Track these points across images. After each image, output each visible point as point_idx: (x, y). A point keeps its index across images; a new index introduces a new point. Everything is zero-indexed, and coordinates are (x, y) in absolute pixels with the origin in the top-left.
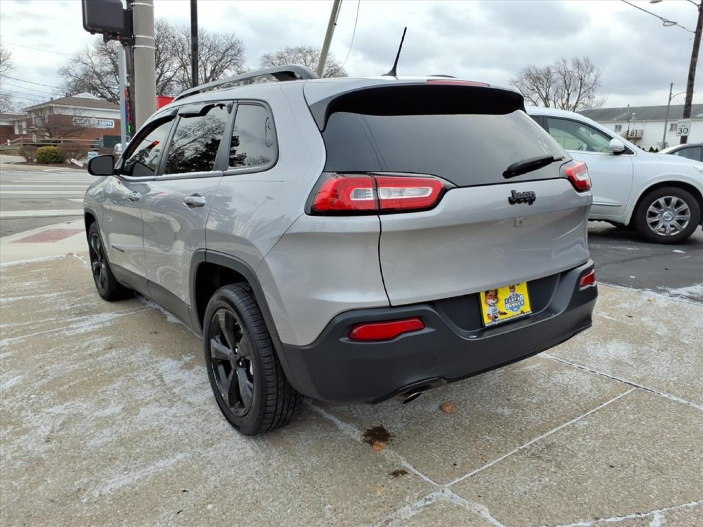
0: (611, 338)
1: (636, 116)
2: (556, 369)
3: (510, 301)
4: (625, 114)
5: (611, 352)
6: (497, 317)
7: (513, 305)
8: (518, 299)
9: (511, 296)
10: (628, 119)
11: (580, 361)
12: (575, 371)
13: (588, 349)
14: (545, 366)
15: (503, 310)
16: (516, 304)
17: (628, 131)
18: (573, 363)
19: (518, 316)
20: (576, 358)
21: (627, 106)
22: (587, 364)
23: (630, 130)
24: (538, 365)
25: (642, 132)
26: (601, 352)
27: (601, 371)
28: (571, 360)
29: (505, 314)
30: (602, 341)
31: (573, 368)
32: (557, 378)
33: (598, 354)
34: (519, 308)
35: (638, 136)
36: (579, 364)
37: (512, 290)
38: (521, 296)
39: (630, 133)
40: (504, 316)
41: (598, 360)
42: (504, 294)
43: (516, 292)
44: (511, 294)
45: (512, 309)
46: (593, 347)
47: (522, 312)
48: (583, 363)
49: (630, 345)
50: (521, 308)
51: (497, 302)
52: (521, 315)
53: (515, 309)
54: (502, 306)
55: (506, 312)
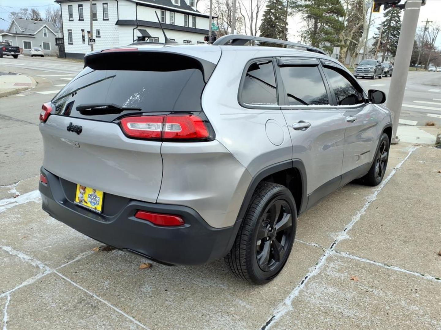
3: (91, 197)
6: (82, 202)
7: (92, 201)
8: (96, 199)
9: (92, 194)
15: (86, 200)
16: (94, 201)
19: (92, 209)
29: (86, 203)
34: (95, 204)
37: (94, 191)
38: (98, 198)
40: (85, 204)
42: (89, 191)
43: (96, 193)
44: (93, 193)
45: (91, 202)
47: (95, 208)
50: (96, 206)
51: (84, 193)
52: (93, 210)
53: (92, 204)
54: (86, 197)
55: (87, 202)
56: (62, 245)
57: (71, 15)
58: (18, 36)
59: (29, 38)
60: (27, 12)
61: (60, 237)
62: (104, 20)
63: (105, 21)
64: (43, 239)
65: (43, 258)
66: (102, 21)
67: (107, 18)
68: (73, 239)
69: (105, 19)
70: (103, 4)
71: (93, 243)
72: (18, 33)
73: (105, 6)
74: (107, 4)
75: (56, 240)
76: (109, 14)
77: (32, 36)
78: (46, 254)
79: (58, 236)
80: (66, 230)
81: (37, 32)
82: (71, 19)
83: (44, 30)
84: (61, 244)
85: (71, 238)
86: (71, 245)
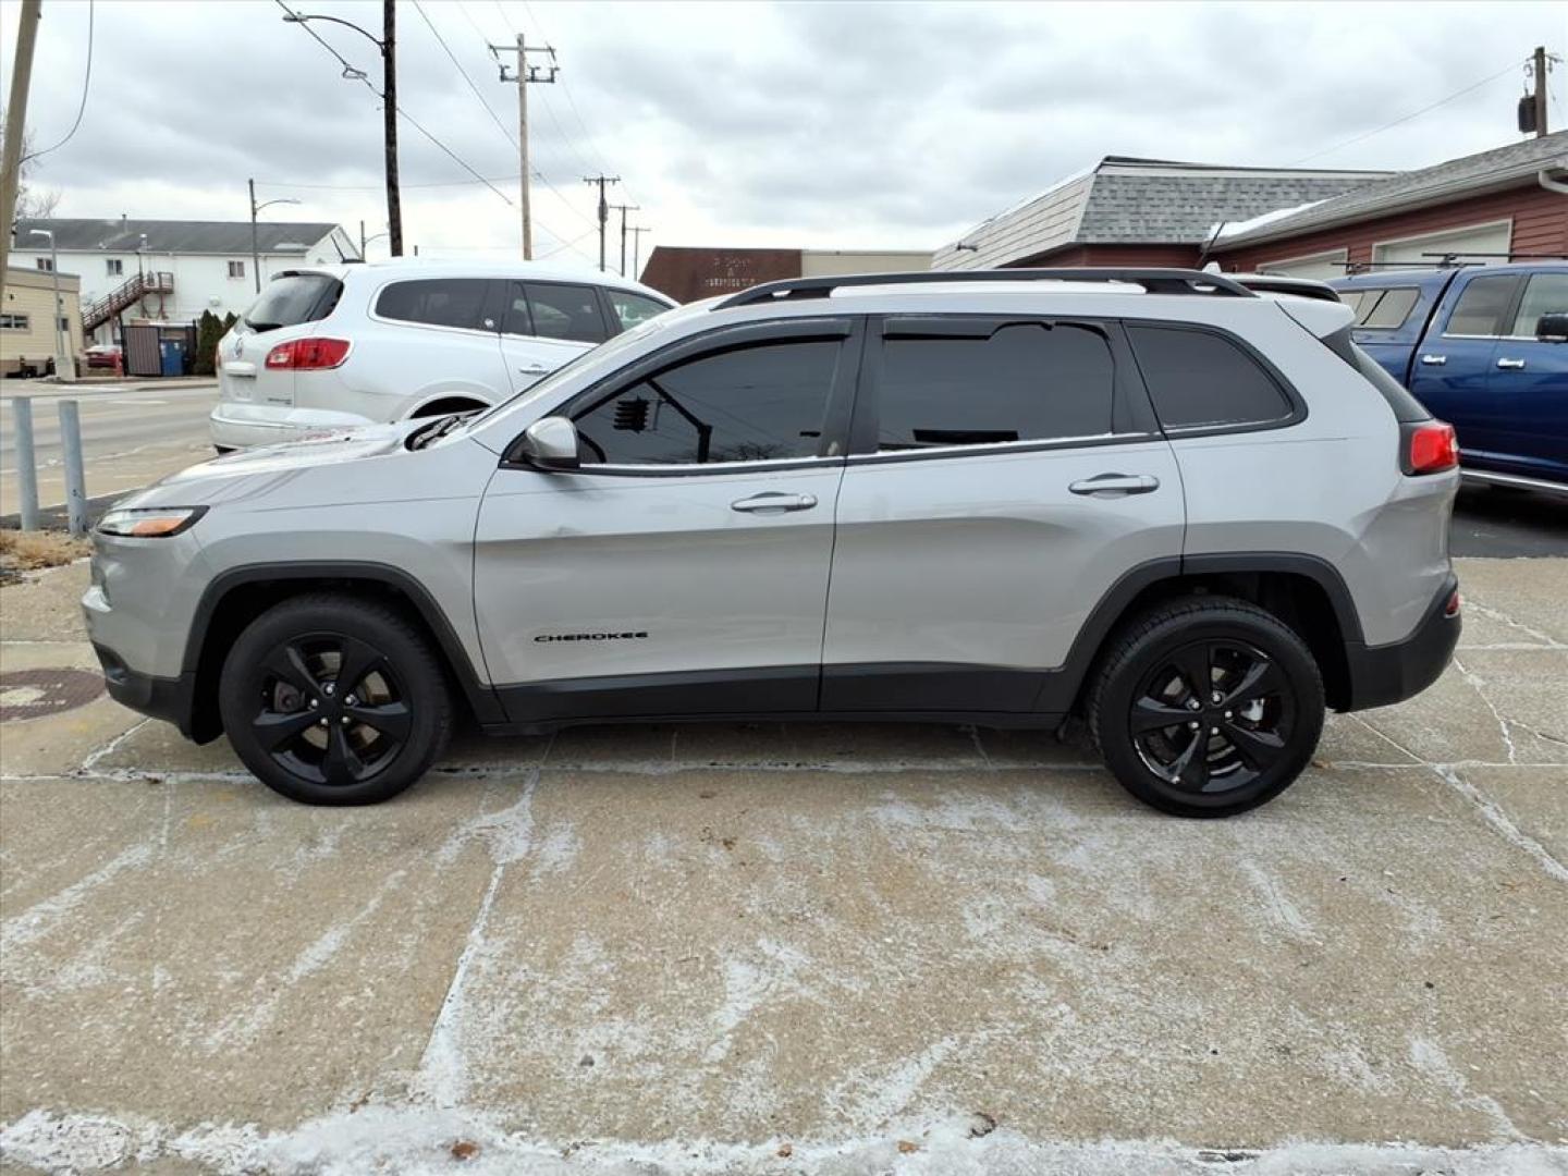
1: (149, 240)
4: (120, 236)
10: (132, 247)
17: (141, 275)
21: (121, 218)
23: (145, 273)
25: (172, 279)
35: (166, 284)
39: (145, 279)
56: (1400, 807)
61: (1401, 835)
64: (1454, 853)
65: (1448, 794)
68: (1367, 812)
71: (1322, 779)
75: (1415, 831)
78: (1443, 803)
79: (1406, 840)
80: (1378, 853)
84: (1402, 810)
85: (1373, 820)
86: (1376, 796)
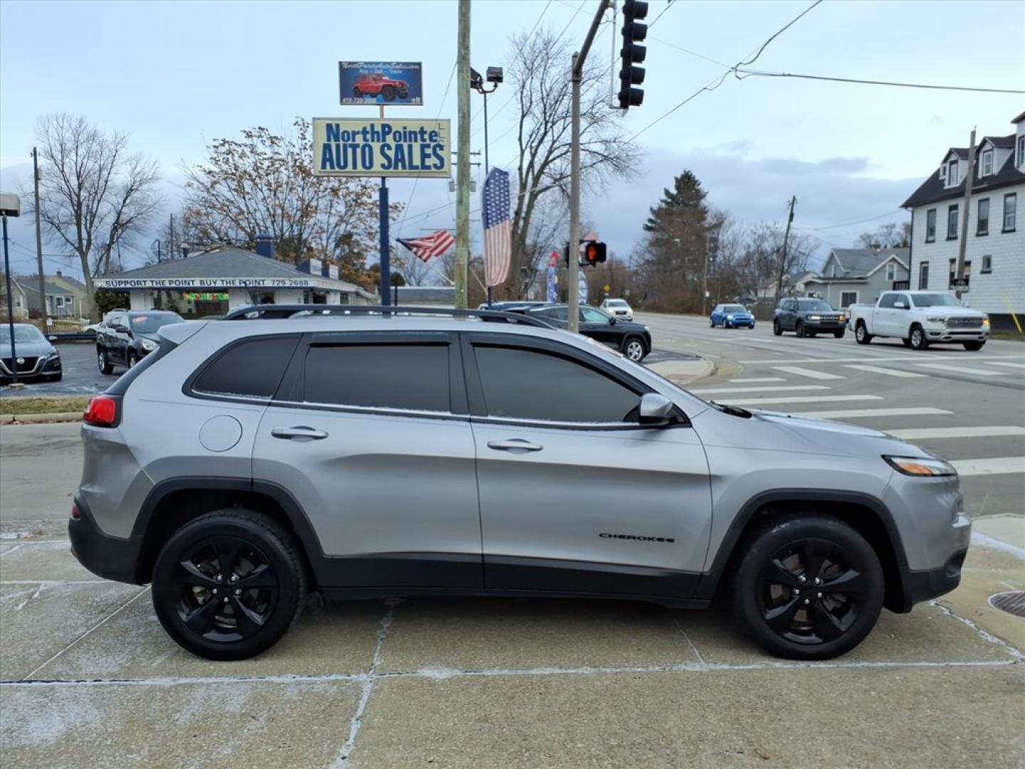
0: (58, 745)
2: (129, 668)
5: (57, 720)
11: (101, 690)
12: (104, 674)
13: (96, 712)
14: (144, 667)
18: (111, 685)
20: (109, 693)
22: (91, 689)
24: (154, 665)
26: (75, 714)
27: (70, 687)
28: (115, 688)
30: (75, 734)
31: (107, 676)
32: (122, 659)
33: (77, 709)
36: (102, 685)
41: (76, 700)
46: (88, 718)
48: (97, 689)
49: (23, 742)
57: (931, 231)
58: (833, 283)
59: (855, 286)
60: (893, 230)
62: (1004, 232)
63: (1005, 235)
66: (1000, 235)
67: (1011, 228)
69: (1007, 229)
70: (1006, 196)
72: (837, 276)
73: (1010, 200)
74: (1014, 194)
76: (1017, 217)
77: (862, 281)
81: (872, 272)
82: (931, 238)
83: (890, 266)
